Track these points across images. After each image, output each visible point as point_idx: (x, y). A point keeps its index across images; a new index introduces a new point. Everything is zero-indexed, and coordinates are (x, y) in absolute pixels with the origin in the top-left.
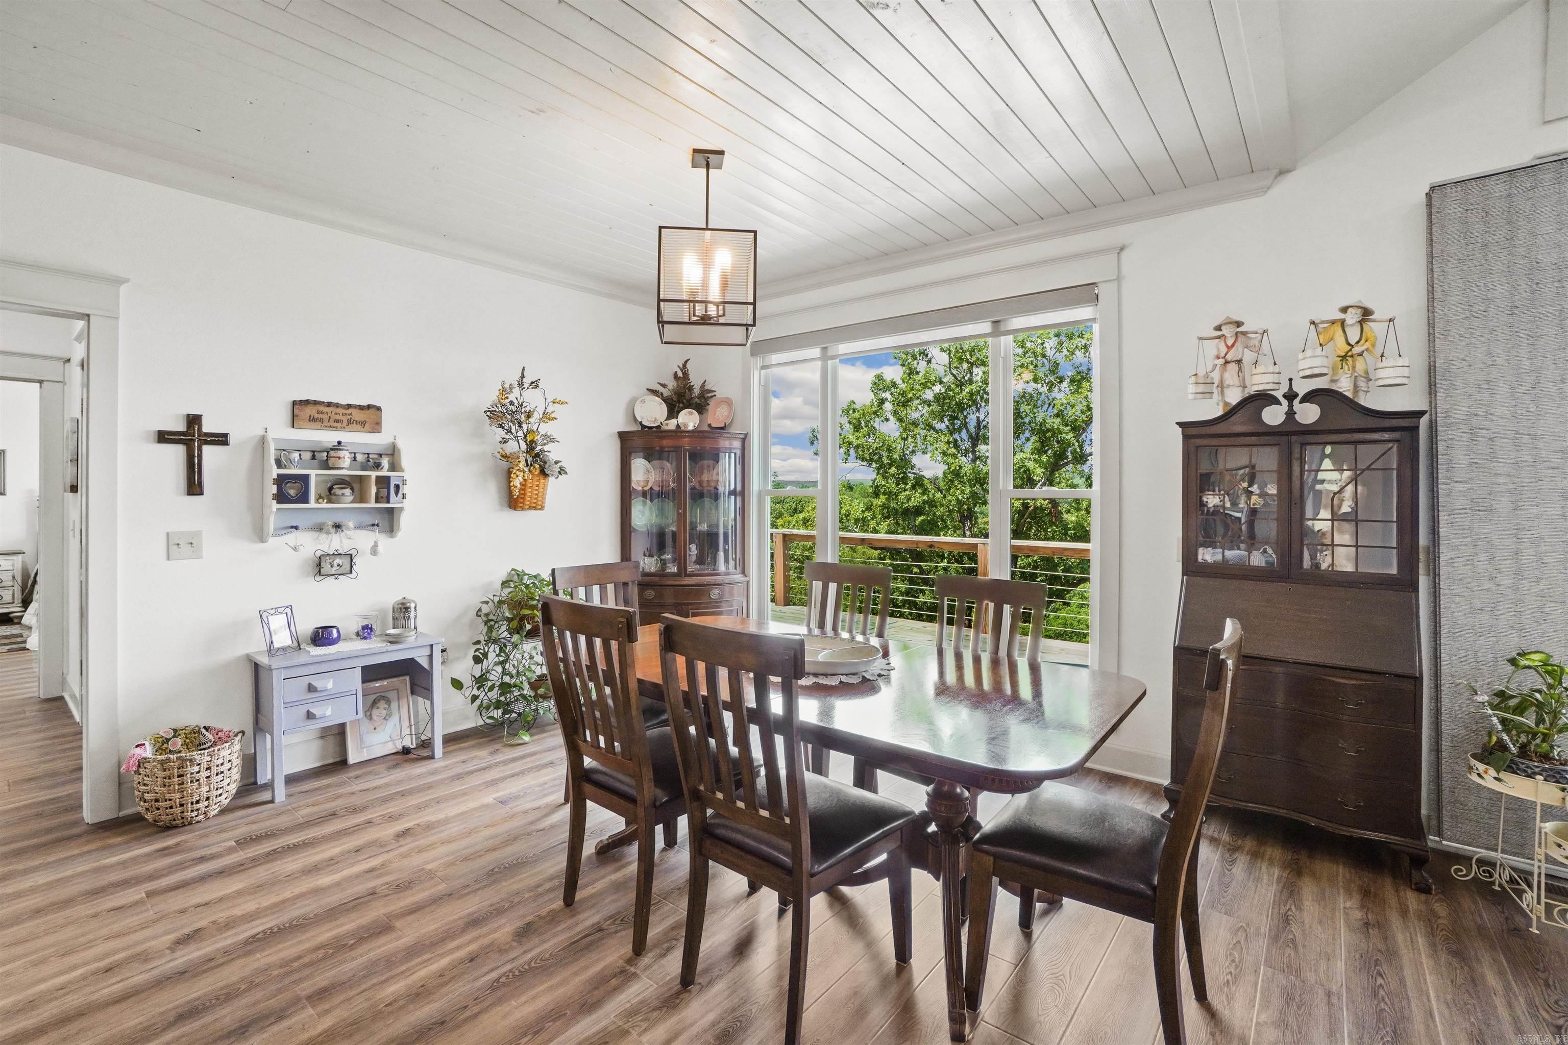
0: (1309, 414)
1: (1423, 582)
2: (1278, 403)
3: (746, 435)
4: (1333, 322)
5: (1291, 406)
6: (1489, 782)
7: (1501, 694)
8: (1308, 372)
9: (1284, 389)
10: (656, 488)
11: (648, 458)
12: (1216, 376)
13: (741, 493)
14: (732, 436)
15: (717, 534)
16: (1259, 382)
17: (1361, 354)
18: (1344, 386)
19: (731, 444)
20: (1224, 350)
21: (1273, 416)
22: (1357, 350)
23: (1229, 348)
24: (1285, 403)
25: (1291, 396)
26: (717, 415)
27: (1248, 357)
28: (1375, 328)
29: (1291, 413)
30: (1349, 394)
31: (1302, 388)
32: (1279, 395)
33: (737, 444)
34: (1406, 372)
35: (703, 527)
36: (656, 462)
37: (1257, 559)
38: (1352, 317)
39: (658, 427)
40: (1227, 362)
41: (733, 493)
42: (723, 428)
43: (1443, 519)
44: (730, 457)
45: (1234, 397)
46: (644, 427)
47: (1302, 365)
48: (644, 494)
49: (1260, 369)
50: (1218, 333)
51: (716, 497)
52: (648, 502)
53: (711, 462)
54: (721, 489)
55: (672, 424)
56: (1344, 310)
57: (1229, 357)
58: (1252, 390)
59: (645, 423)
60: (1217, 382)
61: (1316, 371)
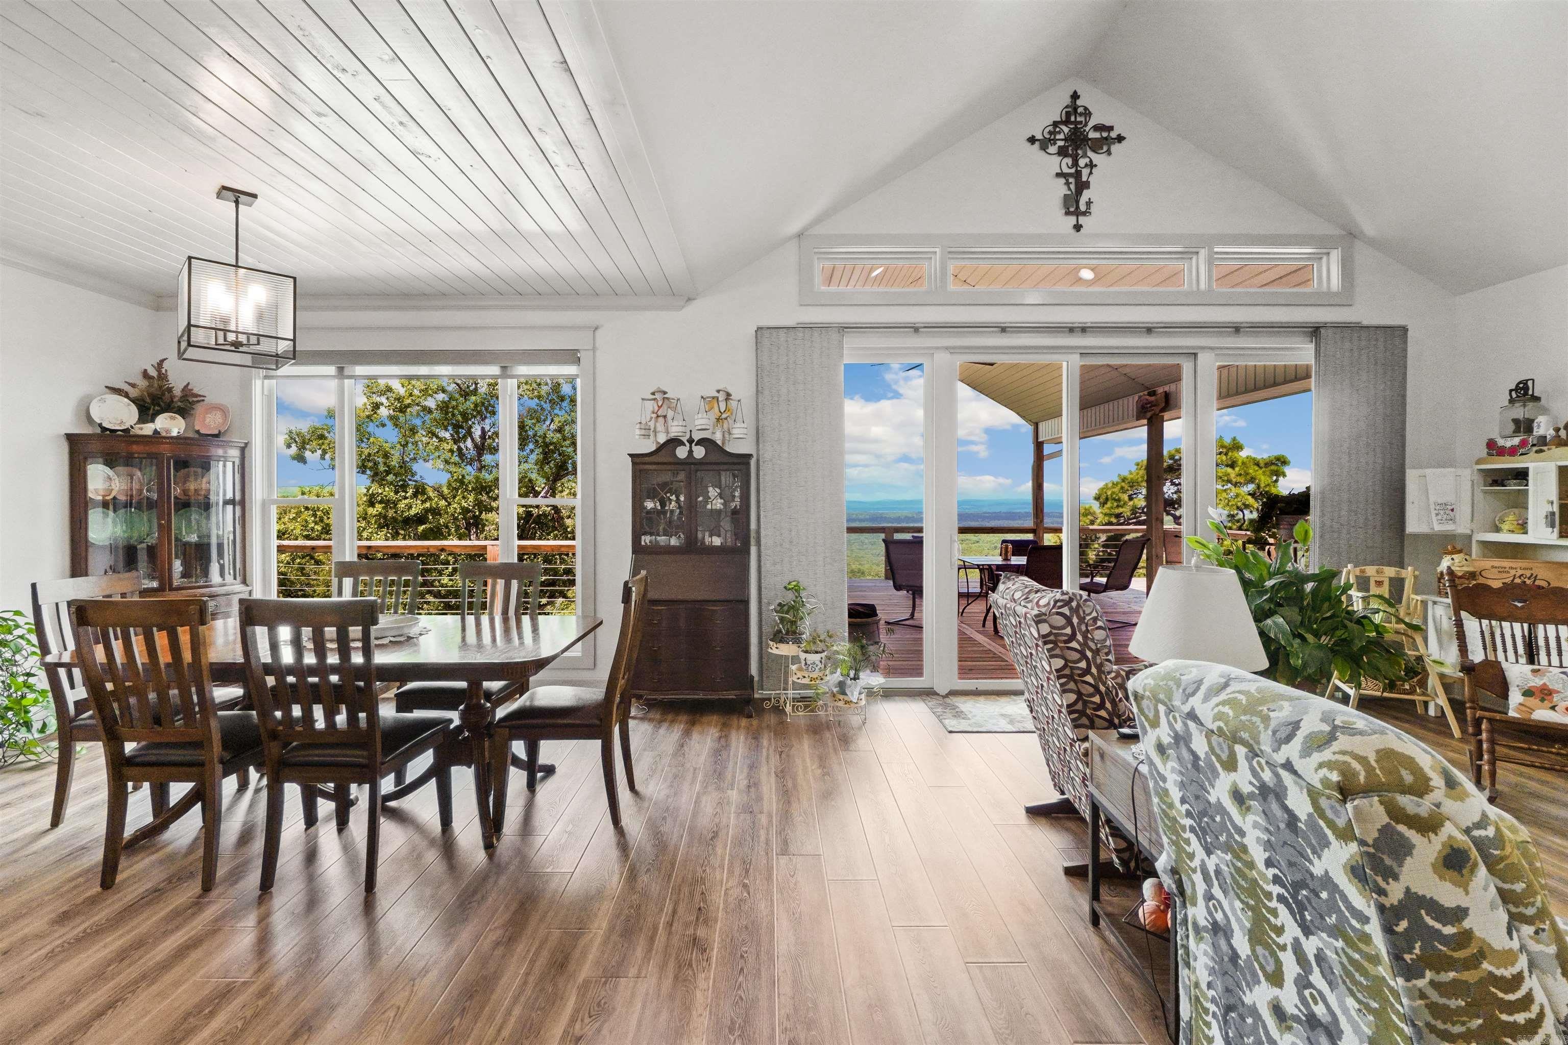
0: (699, 452)
1: (753, 550)
2: (684, 444)
3: (246, 444)
4: (713, 398)
5: (691, 447)
6: (775, 651)
7: (780, 604)
8: (700, 427)
9: (688, 436)
10: (122, 498)
11: (110, 463)
12: (652, 424)
13: (241, 503)
14: (227, 444)
15: (208, 545)
16: (675, 430)
17: (726, 419)
18: (718, 438)
19: (226, 452)
20: (656, 408)
21: (682, 453)
22: (724, 416)
23: (659, 407)
24: (688, 444)
25: (691, 441)
26: (208, 422)
27: (670, 414)
28: (733, 404)
29: (691, 452)
30: (719, 442)
31: (697, 436)
32: (685, 440)
33: (234, 453)
34: (745, 431)
35: (193, 538)
36: (120, 469)
37: (674, 542)
38: (722, 397)
39: (126, 431)
40: (658, 416)
41: (232, 502)
42: (217, 436)
43: (762, 513)
44: (224, 466)
45: (662, 439)
46: (104, 429)
47: (697, 422)
48: (105, 505)
49: (675, 423)
50: (654, 397)
51: (206, 506)
52: (111, 513)
53: (199, 470)
54: (213, 498)
55: (148, 429)
56: (718, 391)
57: (660, 413)
58: (672, 435)
59: (104, 425)
60: (652, 428)
61: (703, 427)
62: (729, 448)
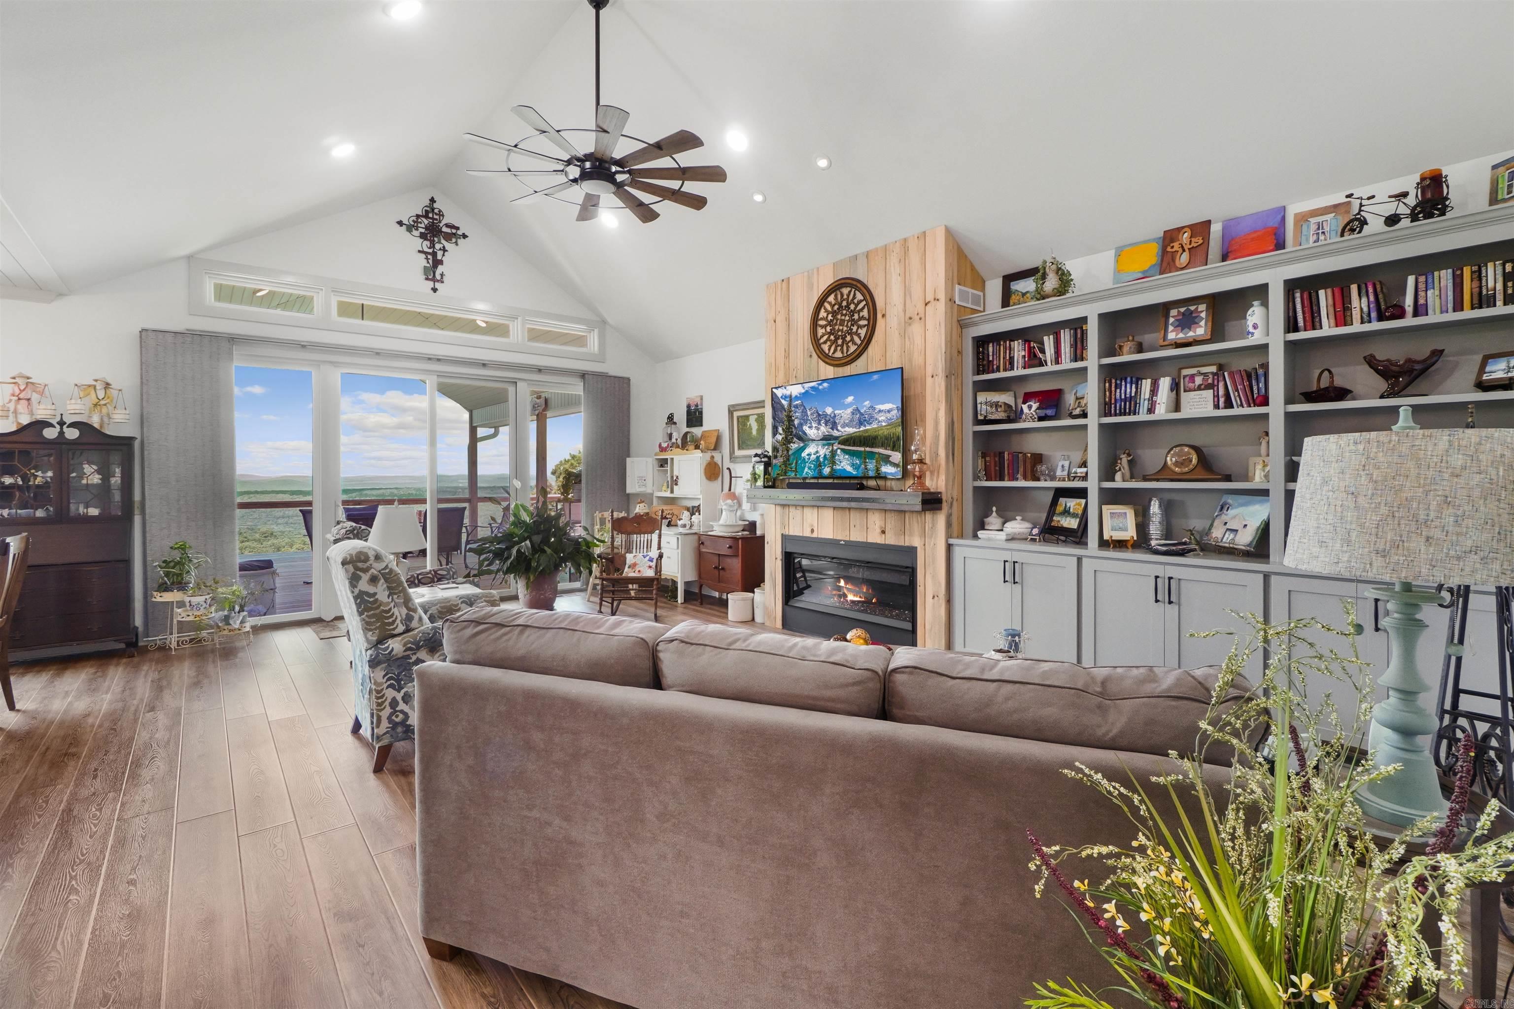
0: (72, 434)
1: (137, 519)
2: (54, 427)
4: (90, 386)
5: (62, 428)
6: (159, 599)
7: (165, 562)
8: (72, 412)
9: (58, 419)
12: (12, 406)
17: (105, 405)
18: (95, 421)
20: (17, 392)
21: (50, 434)
22: (102, 402)
23: (21, 391)
24: (58, 427)
25: (61, 423)
27: (35, 397)
28: (113, 393)
29: (61, 433)
30: (96, 425)
31: (68, 420)
32: (54, 422)
34: (127, 416)
37: (40, 513)
38: (99, 386)
40: (19, 399)
43: (147, 487)
45: (25, 420)
47: (69, 407)
49: (42, 406)
50: (14, 381)
56: (96, 381)
57: (21, 396)
58: (39, 417)
60: (12, 409)
61: (77, 412)
62: (109, 431)
